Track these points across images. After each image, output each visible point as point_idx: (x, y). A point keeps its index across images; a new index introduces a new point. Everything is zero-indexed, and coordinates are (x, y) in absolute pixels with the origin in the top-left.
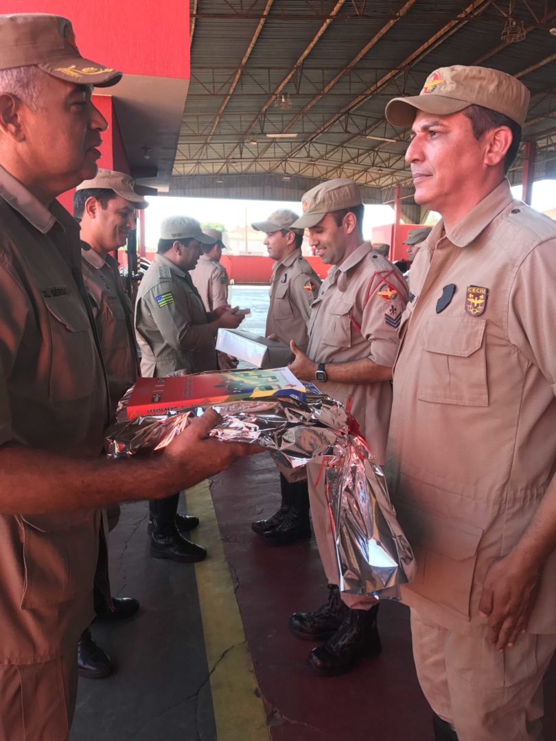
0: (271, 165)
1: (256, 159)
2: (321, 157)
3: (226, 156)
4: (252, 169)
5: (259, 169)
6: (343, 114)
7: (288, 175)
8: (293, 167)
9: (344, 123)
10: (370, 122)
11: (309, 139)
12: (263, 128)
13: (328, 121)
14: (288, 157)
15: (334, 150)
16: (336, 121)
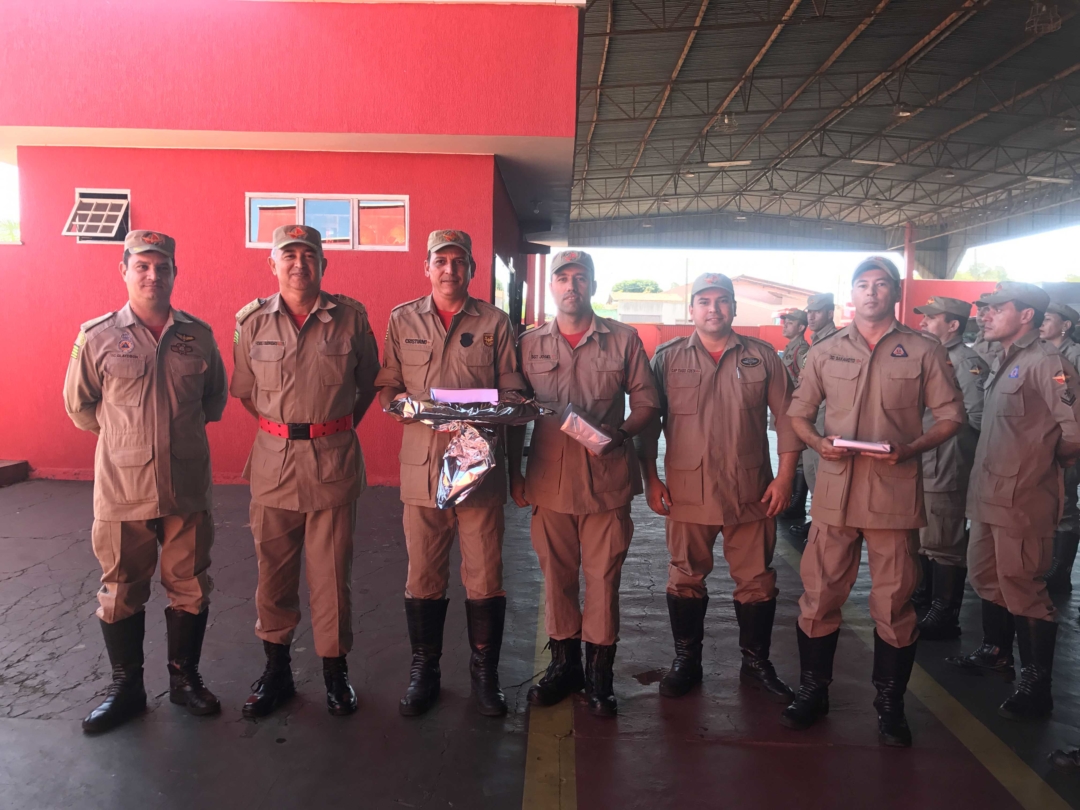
0: (720, 203)
1: (698, 195)
2: (791, 190)
3: (655, 191)
4: (693, 207)
5: (702, 206)
6: (817, 131)
7: (744, 213)
8: (749, 203)
9: (818, 145)
10: (856, 140)
11: (769, 165)
12: (702, 155)
13: (797, 140)
14: (739, 192)
15: (807, 179)
16: (808, 140)
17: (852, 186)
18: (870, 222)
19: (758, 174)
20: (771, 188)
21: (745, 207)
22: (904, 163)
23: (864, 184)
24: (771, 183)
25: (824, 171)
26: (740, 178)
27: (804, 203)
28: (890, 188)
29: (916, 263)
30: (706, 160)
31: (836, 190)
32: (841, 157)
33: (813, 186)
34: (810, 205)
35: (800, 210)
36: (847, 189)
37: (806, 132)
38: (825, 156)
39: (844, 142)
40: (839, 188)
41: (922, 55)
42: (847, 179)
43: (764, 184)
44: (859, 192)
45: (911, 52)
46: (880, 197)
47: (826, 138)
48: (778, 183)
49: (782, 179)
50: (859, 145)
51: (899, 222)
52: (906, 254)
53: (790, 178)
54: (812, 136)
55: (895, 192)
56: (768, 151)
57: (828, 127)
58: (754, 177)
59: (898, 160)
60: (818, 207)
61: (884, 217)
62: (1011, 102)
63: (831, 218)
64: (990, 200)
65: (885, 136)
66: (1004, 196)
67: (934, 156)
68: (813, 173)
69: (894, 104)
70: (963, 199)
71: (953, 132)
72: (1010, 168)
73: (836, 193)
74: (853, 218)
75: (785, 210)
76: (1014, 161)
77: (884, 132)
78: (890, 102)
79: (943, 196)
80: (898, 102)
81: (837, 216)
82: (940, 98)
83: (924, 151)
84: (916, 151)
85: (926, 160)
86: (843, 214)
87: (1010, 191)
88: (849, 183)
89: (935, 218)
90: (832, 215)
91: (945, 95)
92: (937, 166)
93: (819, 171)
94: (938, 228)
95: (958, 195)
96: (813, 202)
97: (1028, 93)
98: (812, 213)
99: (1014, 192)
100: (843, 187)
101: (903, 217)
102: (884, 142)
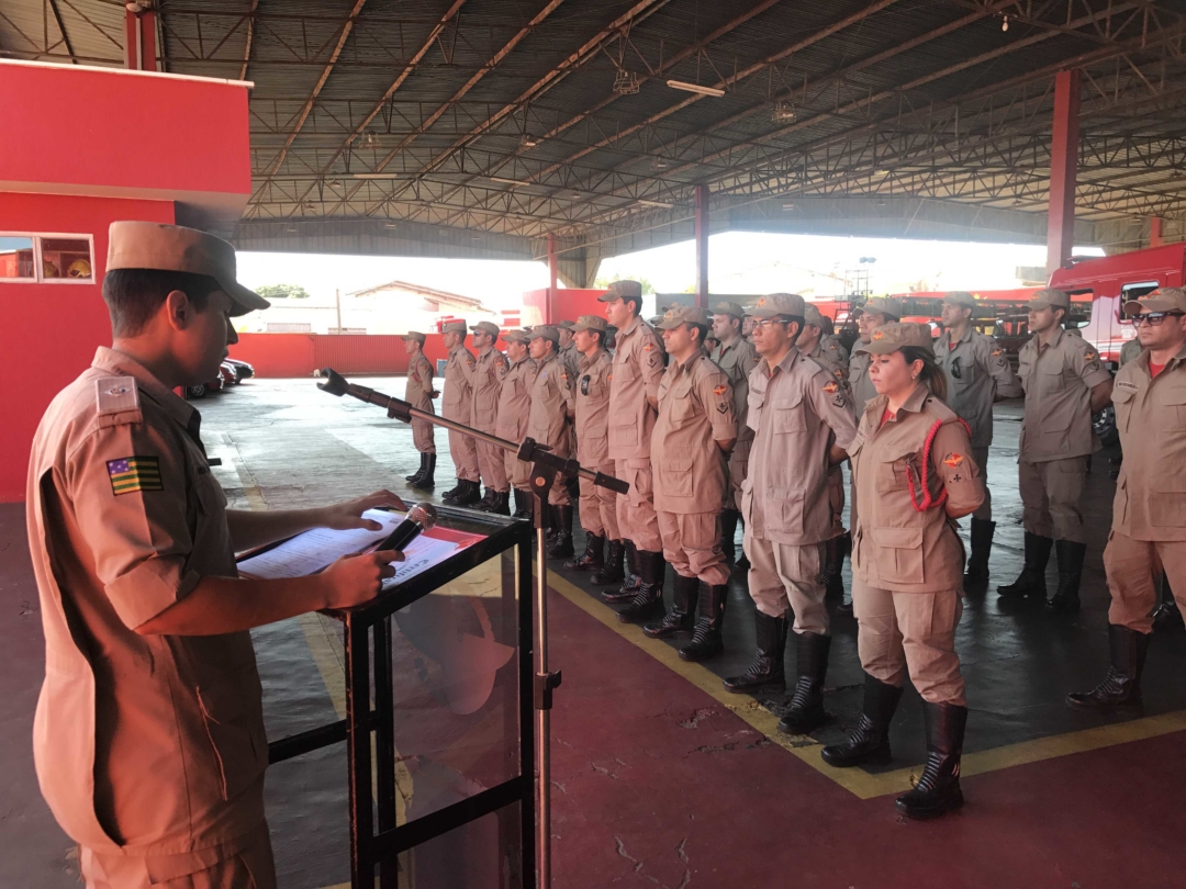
0: (368, 207)
1: (344, 200)
2: (436, 199)
3: (300, 195)
4: (340, 211)
5: (349, 211)
6: (457, 148)
7: (393, 220)
8: (398, 210)
9: (459, 159)
10: (494, 158)
11: (417, 176)
12: (348, 165)
13: (438, 155)
14: (389, 198)
15: (452, 190)
16: (449, 156)
17: (495, 199)
18: (514, 233)
19: (403, 183)
20: (418, 199)
21: (393, 214)
22: (537, 183)
23: (506, 197)
24: (418, 193)
25: (468, 184)
26: (387, 187)
27: (451, 212)
28: (530, 202)
29: (559, 273)
30: (351, 170)
31: (479, 202)
32: (479, 174)
33: (458, 199)
34: (457, 214)
35: (448, 218)
36: (491, 201)
37: (447, 148)
38: (466, 172)
39: (482, 159)
40: (483, 200)
41: (541, 93)
42: (490, 192)
43: (410, 194)
44: (501, 206)
45: (532, 90)
46: (520, 210)
47: (466, 155)
48: (424, 193)
49: (428, 189)
50: (497, 163)
51: (541, 233)
52: (549, 263)
53: (436, 188)
54: (452, 153)
55: (534, 205)
56: (411, 163)
57: (467, 146)
58: (400, 186)
59: (531, 180)
60: (465, 216)
61: (526, 228)
62: (616, 138)
63: (478, 228)
64: (614, 217)
65: (519, 157)
66: (626, 213)
67: (563, 176)
68: (458, 186)
69: (521, 134)
70: (592, 215)
71: (575, 157)
72: (624, 192)
73: (479, 206)
74: (499, 228)
75: (434, 219)
76: (626, 185)
77: (518, 153)
78: (518, 132)
79: (575, 211)
80: (524, 133)
81: (483, 226)
82: (560, 129)
83: (553, 173)
84: (548, 171)
85: (555, 180)
86: (490, 224)
87: (629, 209)
88: (492, 196)
89: (572, 230)
90: (479, 225)
91: (564, 127)
92: (566, 187)
93: (463, 184)
94: (575, 239)
95: (587, 212)
96: (460, 211)
97: (630, 131)
98: (460, 223)
99: (633, 211)
100: (487, 199)
101: (544, 229)
102: (518, 162)
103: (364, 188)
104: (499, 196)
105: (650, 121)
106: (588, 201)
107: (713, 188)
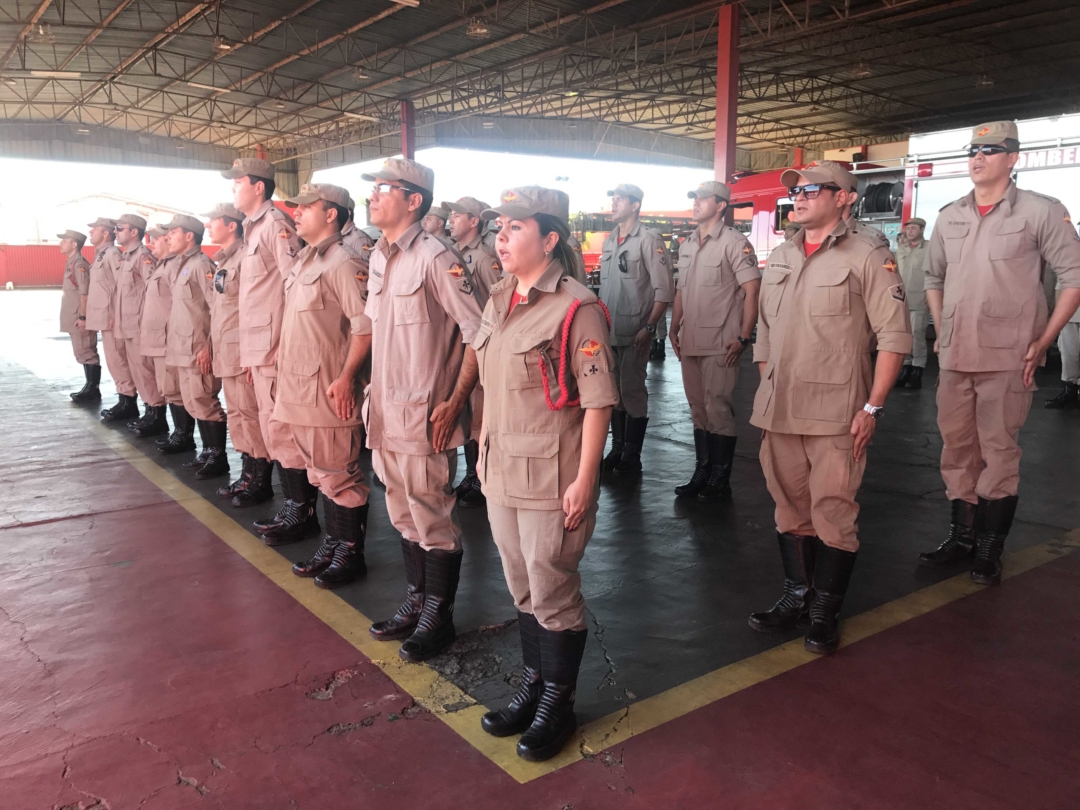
0: (57, 112)
1: (27, 102)
2: (134, 105)
4: (26, 114)
5: (37, 115)
6: (149, 49)
7: (86, 125)
8: (93, 114)
9: (151, 62)
10: (190, 63)
11: (108, 78)
12: (23, 61)
13: (130, 56)
14: (79, 102)
15: (150, 95)
16: (139, 58)
17: (197, 106)
18: (221, 143)
19: (94, 86)
20: (110, 102)
21: (86, 118)
22: (237, 91)
23: (208, 105)
24: (110, 96)
25: (165, 89)
26: (74, 88)
27: (152, 120)
28: (234, 112)
30: (27, 67)
31: (181, 110)
32: (177, 79)
33: (156, 104)
34: (158, 122)
35: (148, 126)
36: (191, 110)
37: (138, 49)
38: (160, 75)
39: (178, 64)
40: (184, 108)
42: (191, 100)
43: (101, 97)
44: (203, 113)
46: (225, 120)
47: (158, 57)
48: (117, 97)
49: (122, 93)
50: (194, 68)
51: (249, 145)
53: (131, 93)
54: (144, 55)
55: (238, 115)
56: (97, 64)
57: (159, 47)
58: (91, 88)
59: (233, 88)
60: (167, 125)
61: (234, 139)
62: (315, 47)
63: (182, 137)
64: (322, 130)
65: (217, 63)
66: (333, 127)
67: (265, 85)
68: (155, 90)
69: (214, 36)
70: (300, 127)
71: (277, 66)
72: (329, 104)
73: (180, 113)
74: (204, 137)
75: (132, 126)
76: (332, 98)
77: (216, 59)
78: (211, 33)
79: (282, 122)
80: (217, 34)
81: (187, 135)
82: (258, 34)
83: (255, 81)
84: (250, 79)
85: (257, 89)
86: (194, 133)
87: (337, 123)
88: (194, 104)
89: (281, 142)
90: (183, 134)
91: (262, 32)
92: (269, 96)
93: (160, 89)
94: (285, 152)
95: (294, 124)
96: (163, 119)
97: (330, 41)
98: (162, 131)
99: (341, 125)
100: (188, 107)
101: (252, 140)
102: (217, 68)
103: (48, 88)
104: (201, 104)
105: (350, 31)
106: (295, 112)
107: (418, 104)
